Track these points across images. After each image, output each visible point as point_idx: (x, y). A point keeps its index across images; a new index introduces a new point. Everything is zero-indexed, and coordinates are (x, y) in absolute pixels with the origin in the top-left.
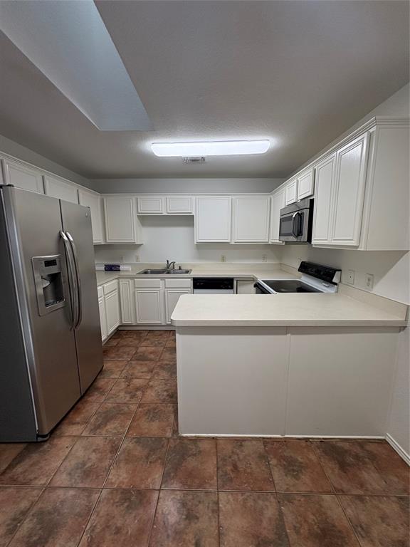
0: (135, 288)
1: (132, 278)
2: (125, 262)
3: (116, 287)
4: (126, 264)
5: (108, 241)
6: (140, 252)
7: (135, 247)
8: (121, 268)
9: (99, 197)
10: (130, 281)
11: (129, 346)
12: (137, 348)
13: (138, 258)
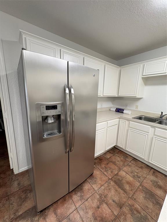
0: (129, 127)
1: (128, 120)
2: (128, 108)
3: (117, 123)
4: (129, 109)
5: (119, 95)
6: (139, 103)
7: (135, 99)
8: (124, 112)
9: (119, 69)
10: (127, 122)
11: (115, 165)
12: (120, 169)
13: (137, 107)
